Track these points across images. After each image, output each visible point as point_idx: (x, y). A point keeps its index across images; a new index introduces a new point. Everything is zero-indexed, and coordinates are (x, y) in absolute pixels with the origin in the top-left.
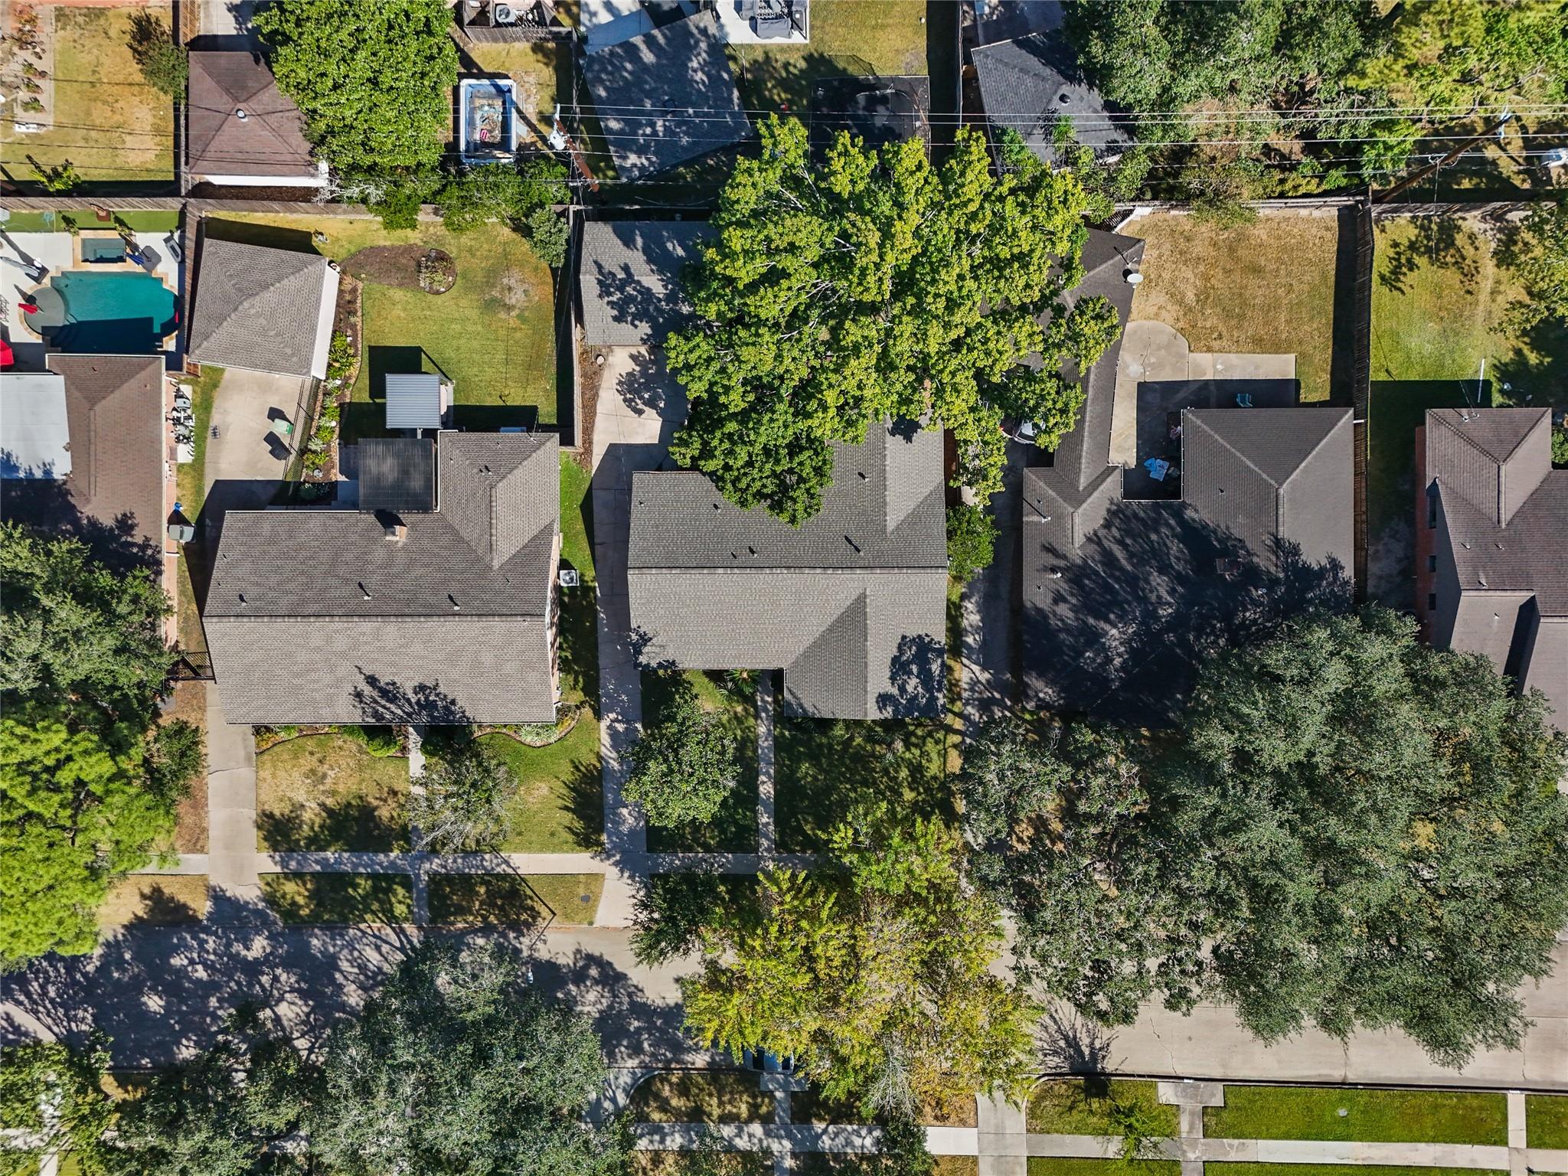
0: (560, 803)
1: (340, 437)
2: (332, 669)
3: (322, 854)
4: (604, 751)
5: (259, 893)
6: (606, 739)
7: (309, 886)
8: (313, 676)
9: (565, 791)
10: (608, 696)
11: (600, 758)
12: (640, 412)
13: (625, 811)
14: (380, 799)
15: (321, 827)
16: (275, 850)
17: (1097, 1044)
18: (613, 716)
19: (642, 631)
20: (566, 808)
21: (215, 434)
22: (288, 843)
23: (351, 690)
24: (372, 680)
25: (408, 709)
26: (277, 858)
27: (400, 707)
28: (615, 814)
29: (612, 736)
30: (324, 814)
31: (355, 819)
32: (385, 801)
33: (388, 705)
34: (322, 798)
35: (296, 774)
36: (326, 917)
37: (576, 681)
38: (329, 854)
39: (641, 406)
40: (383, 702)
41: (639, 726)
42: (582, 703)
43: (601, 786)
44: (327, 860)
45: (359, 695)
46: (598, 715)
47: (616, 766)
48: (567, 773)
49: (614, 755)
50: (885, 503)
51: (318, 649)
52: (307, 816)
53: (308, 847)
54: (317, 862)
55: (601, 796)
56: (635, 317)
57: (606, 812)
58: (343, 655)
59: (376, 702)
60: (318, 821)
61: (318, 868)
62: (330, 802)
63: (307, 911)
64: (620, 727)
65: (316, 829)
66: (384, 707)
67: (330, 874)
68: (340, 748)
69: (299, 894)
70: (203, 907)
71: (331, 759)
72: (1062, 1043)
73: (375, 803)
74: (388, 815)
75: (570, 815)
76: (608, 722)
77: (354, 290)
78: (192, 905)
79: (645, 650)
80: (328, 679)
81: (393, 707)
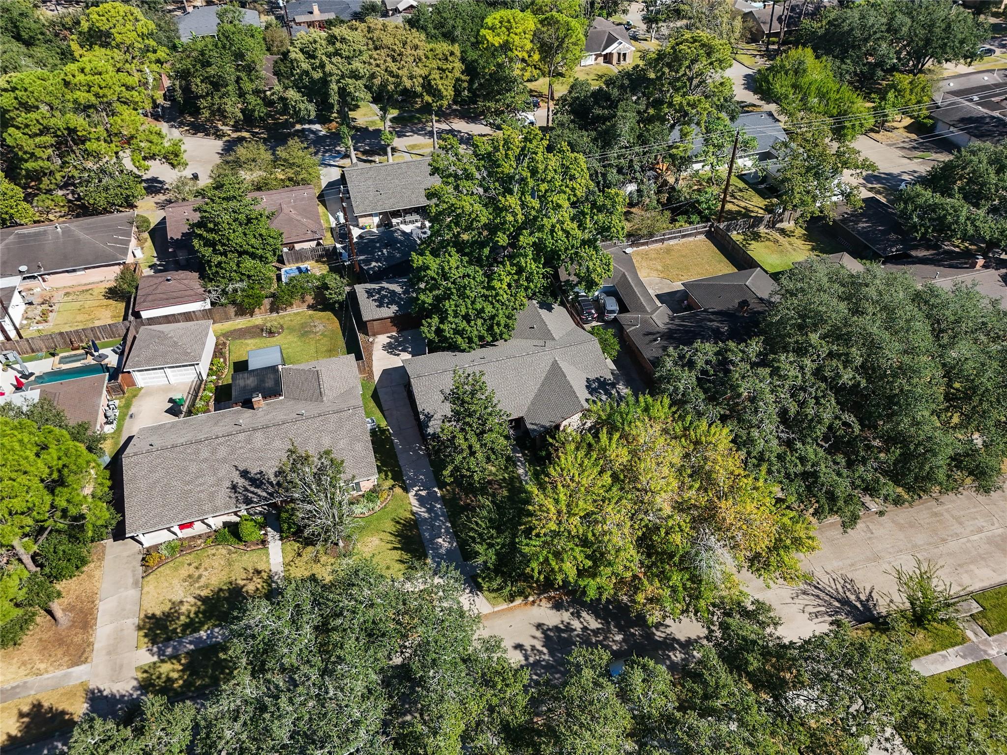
0: (390, 546)
1: (215, 400)
2: (215, 471)
3: (196, 635)
4: (415, 509)
5: (135, 683)
6: (415, 502)
7: (183, 661)
8: (201, 480)
9: (392, 538)
10: (410, 478)
11: (413, 513)
12: (398, 355)
13: (440, 540)
14: (247, 579)
15: (196, 613)
16: (153, 644)
17: (863, 597)
18: (416, 488)
19: (426, 412)
20: (395, 548)
21: (131, 416)
22: (166, 633)
23: (229, 484)
24: (245, 474)
25: (271, 490)
26: (155, 649)
27: (264, 490)
28: (433, 544)
29: (418, 500)
30: (199, 603)
31: (225, 599)
32: (251, 579)
33: (256, 490)
34: (198, 592)
35: (175, 582)
36: (198, 683)
37: (386, 476)
38: (202, 633)
39: (397, 352)
40: (252, 489)
41: (436, 489)
42: (393, 486)
43: (418, 529)
44: (201, 638)
45: (234, 487)
46: (406, 490)
47: (426, 515)
48: (390, 526)
49: (423, 509)
50: (549, 331)
51: (206, 460)
52: (184, 609)
53: (184, 631)
54: (191, 643)
55: (420, 536)
56: (388, 304)
57: (426, 544)
58: (224, 460)
59: (246, 490)
60: (193, 609)
61: (192, 647)
62: (204, 593)
63: (181, 682)
64: (423, 493)
65: (192, 615)
66: (252, 492)
67: (203, 648)
68: (214, 555)
69: (173, 670)
70: (79, 708)
71: (206, 563)
72: (837, 604)
73: (242, 583)
74: (254, 588)
75: (399, 552)
76: (414, 492)
77: (224, 344)
78: (70, 709)
79: (431, 424)
80: (211, 480)
81: (259, 491)
